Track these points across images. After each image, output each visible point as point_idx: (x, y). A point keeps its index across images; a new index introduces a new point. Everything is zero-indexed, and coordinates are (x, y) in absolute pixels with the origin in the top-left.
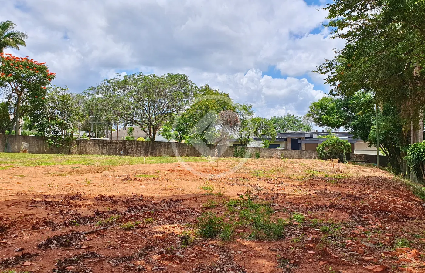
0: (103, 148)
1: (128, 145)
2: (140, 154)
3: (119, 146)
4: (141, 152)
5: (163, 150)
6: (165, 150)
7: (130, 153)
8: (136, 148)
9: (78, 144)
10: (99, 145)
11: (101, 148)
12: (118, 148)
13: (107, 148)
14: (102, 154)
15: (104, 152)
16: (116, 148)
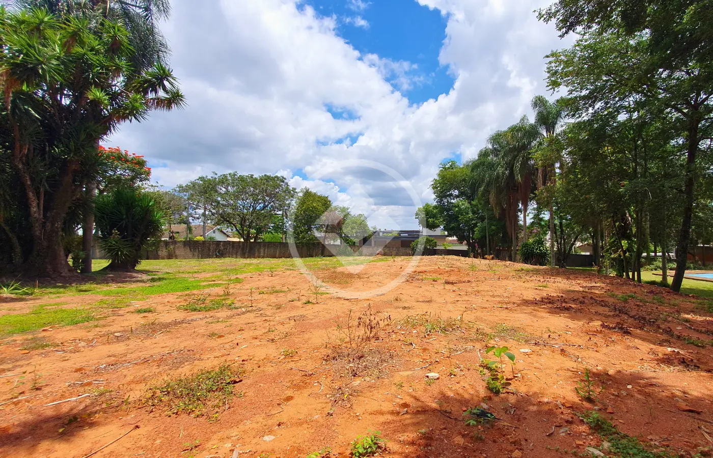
0: (195, 249)
1: (223, 246)
2: (236, 254)
3: (213, 247)
4: (237, 252)
5: (262, 251)
6: (264, 251)
7: (225, 254)
8: (231, 249)
9: (166, 246)
10: (189, 247)
11: (192, 250)
12: (212, 249)
13: (198, 250)
14: (193, 256)
15: (196, 254)
16: (209, 250)
